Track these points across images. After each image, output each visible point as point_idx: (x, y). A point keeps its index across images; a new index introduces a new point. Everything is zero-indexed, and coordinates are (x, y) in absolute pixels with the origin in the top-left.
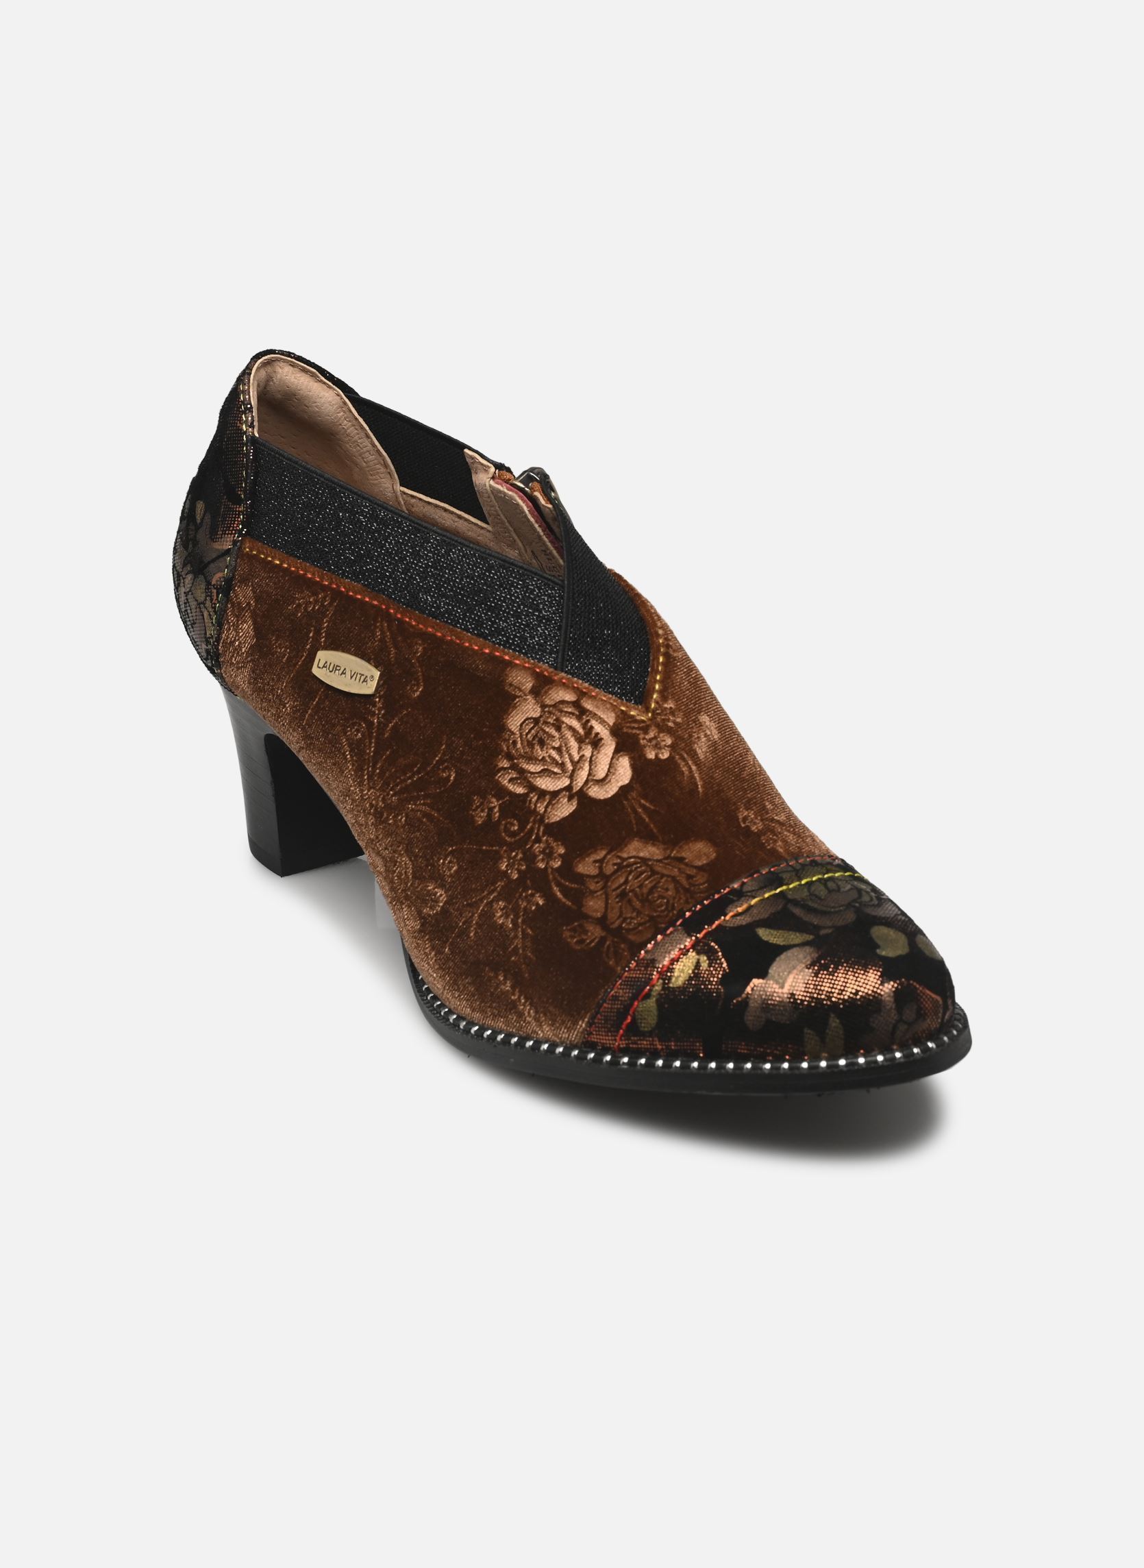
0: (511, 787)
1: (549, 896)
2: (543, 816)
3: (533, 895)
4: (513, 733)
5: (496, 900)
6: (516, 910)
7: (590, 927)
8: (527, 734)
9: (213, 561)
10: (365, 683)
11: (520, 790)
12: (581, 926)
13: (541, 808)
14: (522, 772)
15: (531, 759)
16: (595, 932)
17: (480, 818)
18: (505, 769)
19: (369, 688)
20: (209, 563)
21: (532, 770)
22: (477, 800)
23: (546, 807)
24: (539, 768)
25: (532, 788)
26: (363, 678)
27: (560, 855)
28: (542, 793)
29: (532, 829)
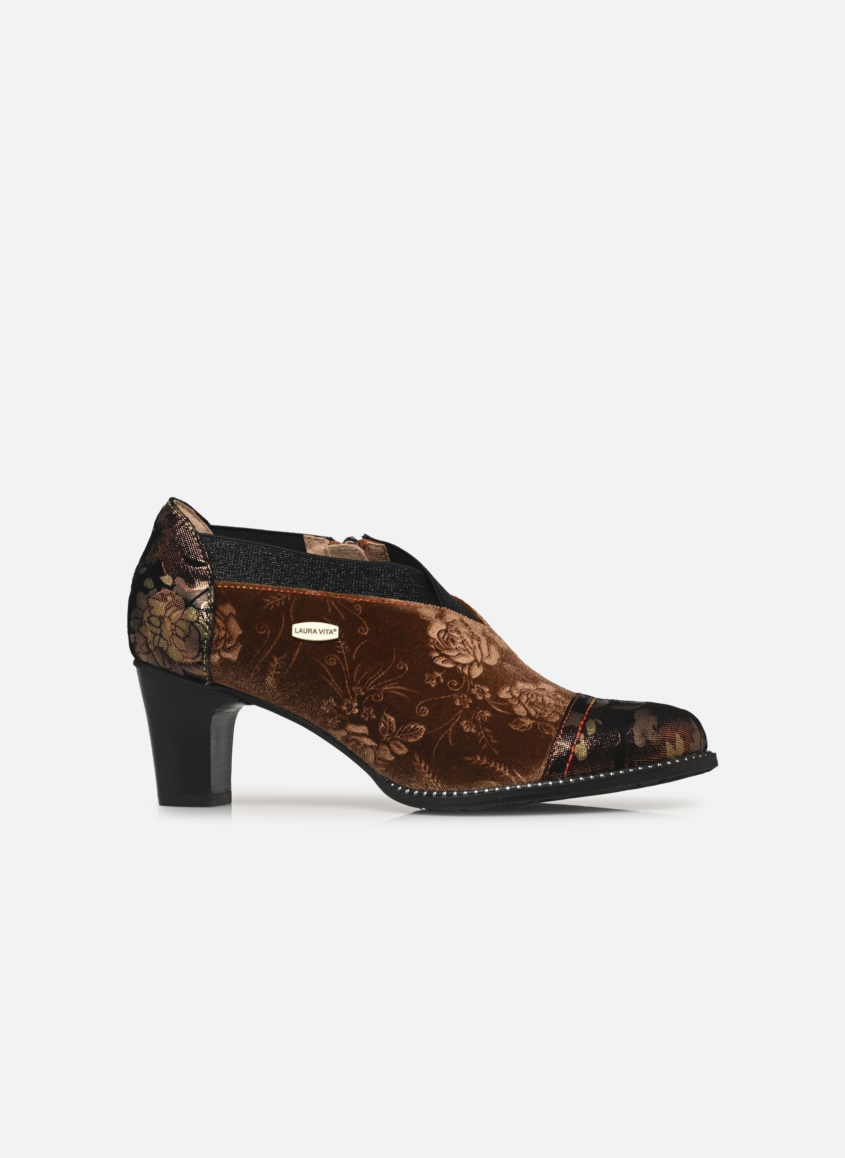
0: (445, 665)
1: (493, 711)
2: (469, 676)
3: (483, 713)
4: (434, 639)
5: (461, 720)
6: (475, 722)
7: (524, 720)
8: (443, 638)
9: (198, 596)
10: (331, 634)
11: (450, 666)
12: (518, 721)
13: (466, 671)
14: (448, 657)
15: (450, 649)
16: (528, 722)
17: (433, 684)
18: (437, 657)
19: (335, 635)
20: (195, 599)
21: (454, 655)
22: (427, 676)
23: (469, 670)
24: (456, 653)
25: (458, 663)
26: (329, 632)
27: (488, 692)
28: (464, 665)
29: (466, 682)
